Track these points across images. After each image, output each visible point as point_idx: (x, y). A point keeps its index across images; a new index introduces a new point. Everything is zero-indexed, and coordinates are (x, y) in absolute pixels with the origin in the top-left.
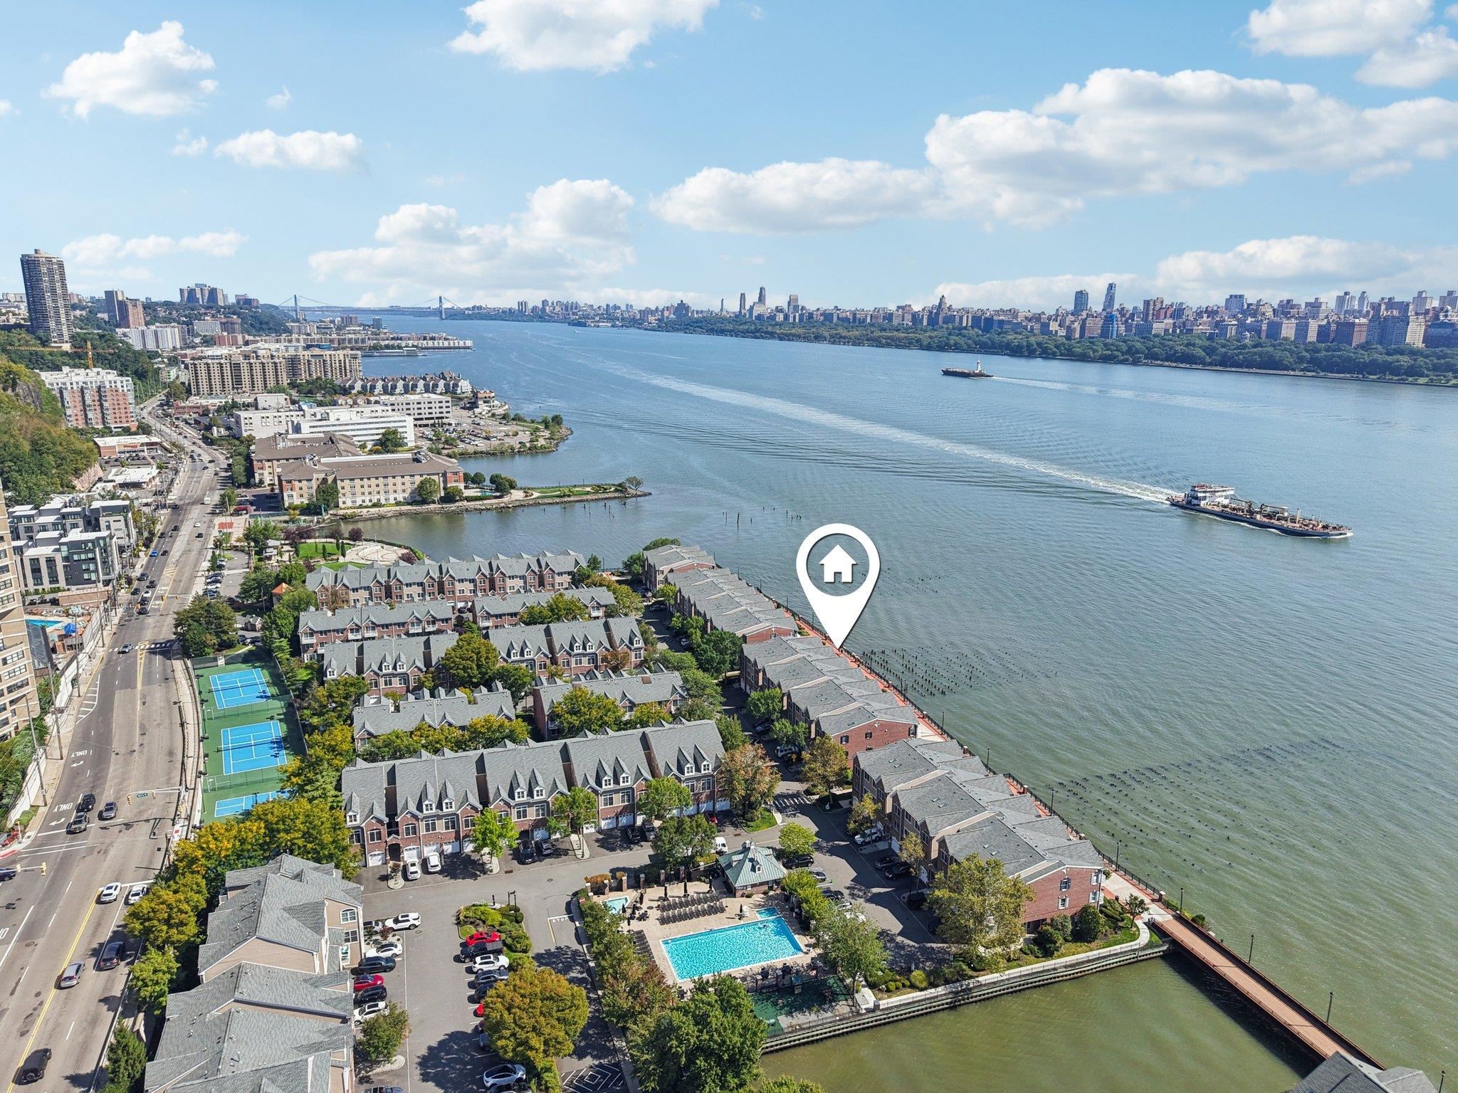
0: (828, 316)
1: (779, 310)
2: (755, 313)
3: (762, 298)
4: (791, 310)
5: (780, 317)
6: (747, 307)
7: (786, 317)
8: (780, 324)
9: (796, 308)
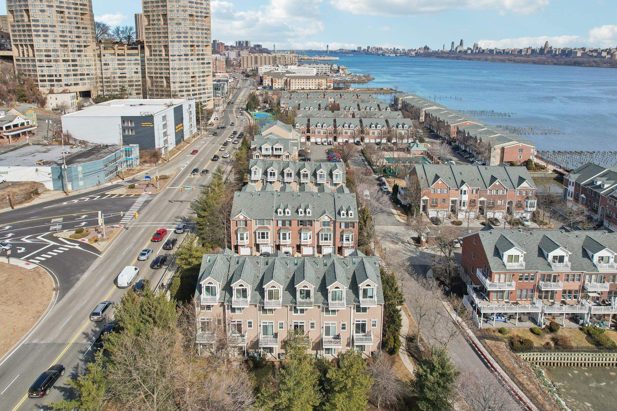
0: (491, 51)
1: (469, 49)
2: (458, 50)
3: (461, 44)
4: (475, 48)
5: (469, 52)
6: (455, 48)
7: (472, 51)
8: (469, 54)
9: (477, 48)
